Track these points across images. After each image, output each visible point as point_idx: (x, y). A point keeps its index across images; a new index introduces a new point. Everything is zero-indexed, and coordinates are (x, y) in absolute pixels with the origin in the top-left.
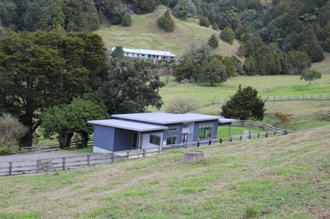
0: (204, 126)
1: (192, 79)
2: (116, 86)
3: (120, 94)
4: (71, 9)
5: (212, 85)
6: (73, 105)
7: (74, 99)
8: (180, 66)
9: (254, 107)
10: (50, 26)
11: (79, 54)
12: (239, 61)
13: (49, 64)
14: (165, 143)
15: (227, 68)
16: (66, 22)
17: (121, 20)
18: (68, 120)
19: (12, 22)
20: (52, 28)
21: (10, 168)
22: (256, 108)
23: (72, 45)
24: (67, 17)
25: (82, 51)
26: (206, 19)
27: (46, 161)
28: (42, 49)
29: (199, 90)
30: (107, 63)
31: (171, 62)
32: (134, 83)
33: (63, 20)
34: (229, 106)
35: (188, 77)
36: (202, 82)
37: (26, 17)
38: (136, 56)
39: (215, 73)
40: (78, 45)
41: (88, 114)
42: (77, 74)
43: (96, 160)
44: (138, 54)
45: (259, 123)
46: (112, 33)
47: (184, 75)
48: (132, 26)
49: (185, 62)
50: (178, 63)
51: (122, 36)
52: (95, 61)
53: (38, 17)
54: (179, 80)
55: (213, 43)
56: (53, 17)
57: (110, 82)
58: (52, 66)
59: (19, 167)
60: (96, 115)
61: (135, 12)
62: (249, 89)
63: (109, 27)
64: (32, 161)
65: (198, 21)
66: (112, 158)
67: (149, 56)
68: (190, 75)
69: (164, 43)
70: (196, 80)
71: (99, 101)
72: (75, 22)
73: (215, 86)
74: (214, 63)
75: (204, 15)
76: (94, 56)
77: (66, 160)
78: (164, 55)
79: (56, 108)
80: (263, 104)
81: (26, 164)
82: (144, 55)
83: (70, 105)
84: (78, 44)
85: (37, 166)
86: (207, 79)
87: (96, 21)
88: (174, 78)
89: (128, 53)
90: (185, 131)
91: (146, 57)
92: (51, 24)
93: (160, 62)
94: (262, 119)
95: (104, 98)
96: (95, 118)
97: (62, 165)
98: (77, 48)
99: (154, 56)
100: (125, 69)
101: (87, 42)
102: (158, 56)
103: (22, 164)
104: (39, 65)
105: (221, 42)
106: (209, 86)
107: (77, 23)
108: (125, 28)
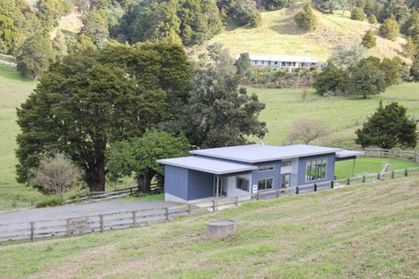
0: (319, 162)
1: (338, 91)
2: (199, 111)
3: (204, 122)
4: (187, 11)
5: (365, 98)
6: (143, 139)
7: (147, 130)
8: (321, 74)
9: (401, 131)
10: (163, 34)
11: (154, 72)
12: (404, 64)
13: (113, 87)
14: (255, 187)
15: (387, 73)
16: (182, 27)
17: (248, 19)
18: (136, 159)
19: (120, 32)
20: (165, 35)
21: (32, 229)
22: (404, 132)
23: (144, 61)
24: (183, 22)
25: (157, 67)
26: (361, 10)
27: (78, 220)
28: (105, 68)
29: (345, 105)
30: (191, 81)
31: (312, 69)
32: (221, 107)
33: (178, 25)
34: (366, 131)
35: (333, 88)
36: (351, 93)
37: (136, 25)
38: (266, 64)
39: (369, 81)
40: (152, 61)
41: (161, 150)
42: (151, 98)
43: (145, 217)
44: (269, 62)
45: (410, 152)
47: (327, 86)
49: (328, 70)
50: (319, 71)
51: (249, 39)
52: (176, 79)
53: (149, 23)
54: (321, 93)
55: (367, 41)
56: (165, 22)
57: (192, 107)
58: (117, 90)
59: (44, 228)
60: (172, 151)
61: (268, 9)
62: (394, 106)
64: (60, 220)
65: (348, 14)
66: (166, 214)
67: (284, 63)
68: (335, 85)
69: (303, 46)
70: (343, 90)
71: (178, 133)
72: (192, 26)
73: (369, 98)
74: (368, 68)
75: (358, 6)
76: (174, 73)
77: (104, 218)
78: (302, 61)
79: (124, 142)
80: (414, 126)
81: (53, 224)
82: (276, 63)
83: (140, 139)
84: (152, 59)
85: (67, 226)
86: (357, 90)
88: (315, 91)
89: (256, 61)
90: (284, 170)
91: (280, 65)
92: (164, 31)
93: (297, 70)
94: (414, 147)
95: (184, 128)
96: (170, 155)
97: (99, 225)
98: (151, 64)
99: (290, 63)
100: (211, 88)
101: (165, 55)
102: (294, 63)
103: (48, 224)
104: (100, 90)
105: (379, 40)
106: (362, 99)
107: (194, 27)
108: (254, 29)
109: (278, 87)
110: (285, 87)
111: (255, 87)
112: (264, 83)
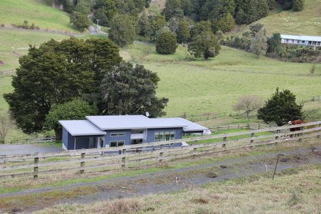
0: (167, 133)
3: (106, 97)
14: (107, 146)
16: (237, 10)
17: (292, 5)
20: (223, 16)
23: (82, 51)
24: (238, 6)
33: (234, 8)
37: (205, 7)
38: (295, 42)
42: (82, 77)
44: (299, 41)
46: (280, 19)
48: (304, 11)
56: (224, 6)
60: (81, 114)
62: (287, 92)
63: (279, 12)
67: (310, 42)
72: (244, 10)
82: (304, 42)
87: (264, 8)
89: (287, 40)
90: (136, 136)
91: (307, 43)
92: (222, 13)
98: (86, 54)
99: (316, 42)
102: (319, 43)
107: (245, 10)
108: (296, 13)
109: (301, 62)
110: (306, 62)
111: (281, 60)
112: (289, 57)
